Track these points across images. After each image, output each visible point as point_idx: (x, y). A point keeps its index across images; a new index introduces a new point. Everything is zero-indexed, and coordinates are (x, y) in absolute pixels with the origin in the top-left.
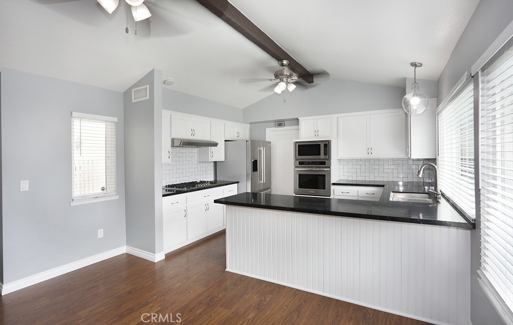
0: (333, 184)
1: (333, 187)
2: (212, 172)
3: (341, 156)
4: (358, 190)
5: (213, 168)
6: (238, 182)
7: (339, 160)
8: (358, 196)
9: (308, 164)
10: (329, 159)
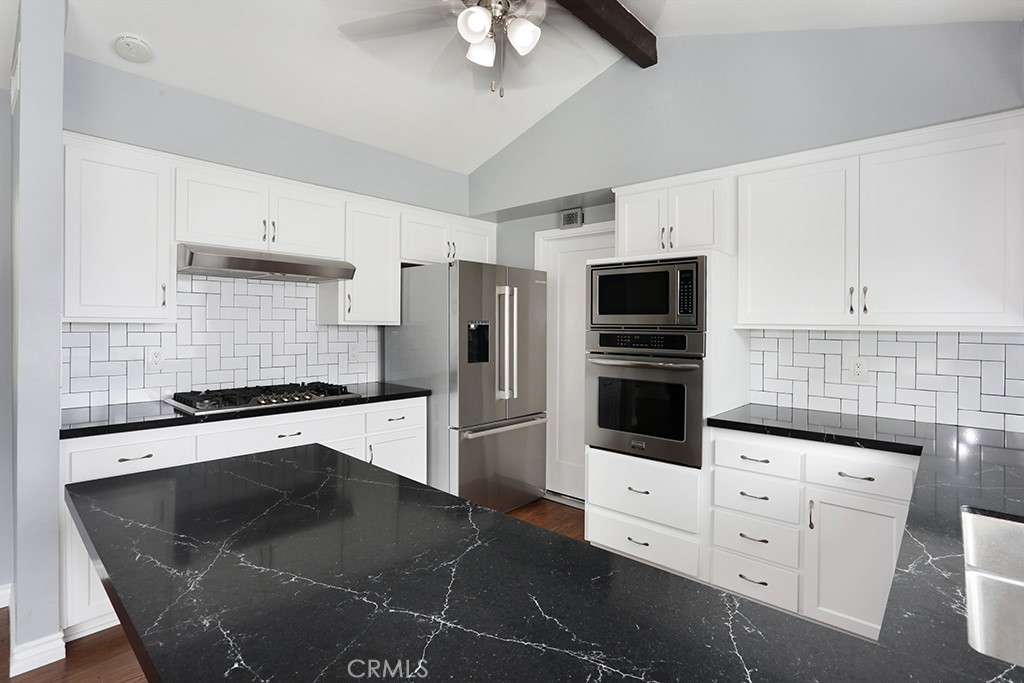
0: (713, 423)
1: (709, 435)
2: (374, 357)
3: (748, 318)
4: (804, 457)
5: (374, 346)
6: (427, 393)
7: (748, 334)
8: (803, 480)
9: (629, 345)
10: (697, 327)
